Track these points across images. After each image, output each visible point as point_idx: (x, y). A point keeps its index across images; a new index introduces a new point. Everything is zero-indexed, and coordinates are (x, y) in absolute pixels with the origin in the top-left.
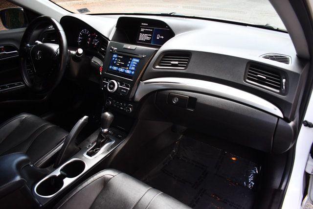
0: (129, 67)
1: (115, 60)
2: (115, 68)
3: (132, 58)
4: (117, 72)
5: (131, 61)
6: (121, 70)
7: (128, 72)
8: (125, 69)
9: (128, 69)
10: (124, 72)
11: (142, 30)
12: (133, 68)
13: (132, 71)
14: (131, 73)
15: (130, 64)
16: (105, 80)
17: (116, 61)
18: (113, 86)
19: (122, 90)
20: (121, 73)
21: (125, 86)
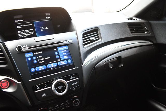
0: (59, 58)
1: (32, 60)
2: (41, 68)
3: (56, 47)
4: (48, 71)
5: (57, 51)
6: (52, 65)
7: (62, 63)
8: (57, 62)
9: (61, 61)
10: (58, 66)
11: (19, 27)
12: (67, 57)
13: (67, 60)
14: (68, 63)
15: (58, 55)
16: (39, 88)
17: (36, 59)
18: (62, 86)
19: (73, 84)
20: (54, 68)
21: (73, 78)
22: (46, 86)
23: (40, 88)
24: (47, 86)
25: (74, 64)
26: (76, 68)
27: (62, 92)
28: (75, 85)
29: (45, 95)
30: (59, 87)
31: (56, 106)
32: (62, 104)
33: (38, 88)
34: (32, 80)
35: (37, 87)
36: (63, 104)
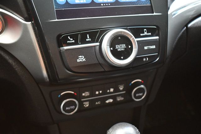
10: (117, 2)
18: (124, 45)
19: (146, 48)
20: (108, 5)
21: (148, 34)
22: (87, 40)
23: (73, 41)
24: (90, 40)
25: (151, 6)
26: (155, 14)
27: (124, 59)
28: (150, 51)
29: (84, 60)
30: (117, 47)
31: (97, 93)
32: (110, 90)
33: (70, 40)
34: (57, 20)
35: (69, 37)
36: (112, 90)
